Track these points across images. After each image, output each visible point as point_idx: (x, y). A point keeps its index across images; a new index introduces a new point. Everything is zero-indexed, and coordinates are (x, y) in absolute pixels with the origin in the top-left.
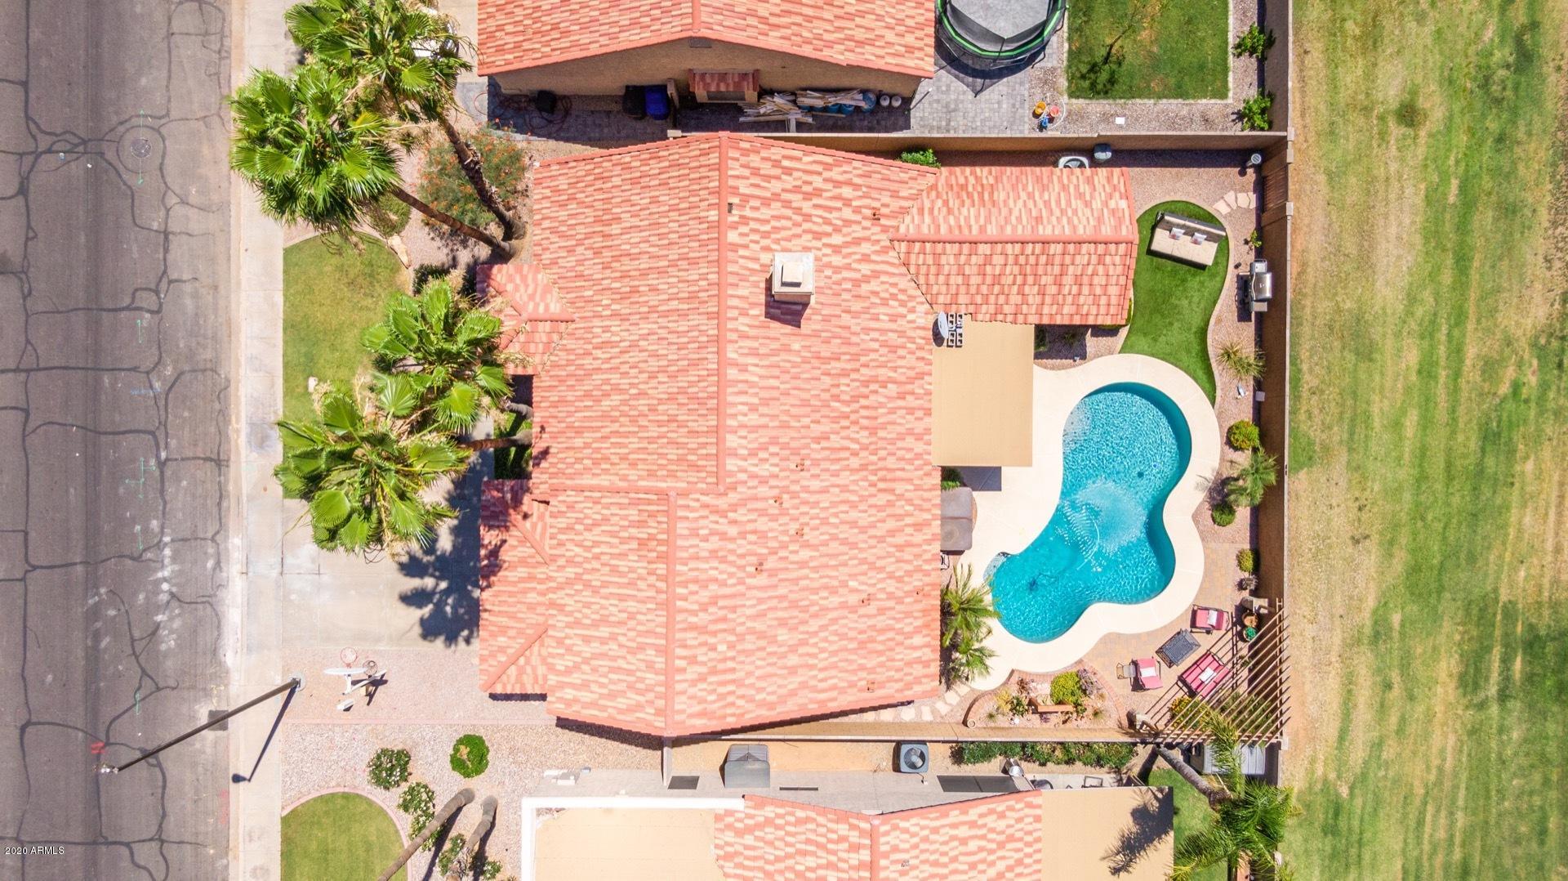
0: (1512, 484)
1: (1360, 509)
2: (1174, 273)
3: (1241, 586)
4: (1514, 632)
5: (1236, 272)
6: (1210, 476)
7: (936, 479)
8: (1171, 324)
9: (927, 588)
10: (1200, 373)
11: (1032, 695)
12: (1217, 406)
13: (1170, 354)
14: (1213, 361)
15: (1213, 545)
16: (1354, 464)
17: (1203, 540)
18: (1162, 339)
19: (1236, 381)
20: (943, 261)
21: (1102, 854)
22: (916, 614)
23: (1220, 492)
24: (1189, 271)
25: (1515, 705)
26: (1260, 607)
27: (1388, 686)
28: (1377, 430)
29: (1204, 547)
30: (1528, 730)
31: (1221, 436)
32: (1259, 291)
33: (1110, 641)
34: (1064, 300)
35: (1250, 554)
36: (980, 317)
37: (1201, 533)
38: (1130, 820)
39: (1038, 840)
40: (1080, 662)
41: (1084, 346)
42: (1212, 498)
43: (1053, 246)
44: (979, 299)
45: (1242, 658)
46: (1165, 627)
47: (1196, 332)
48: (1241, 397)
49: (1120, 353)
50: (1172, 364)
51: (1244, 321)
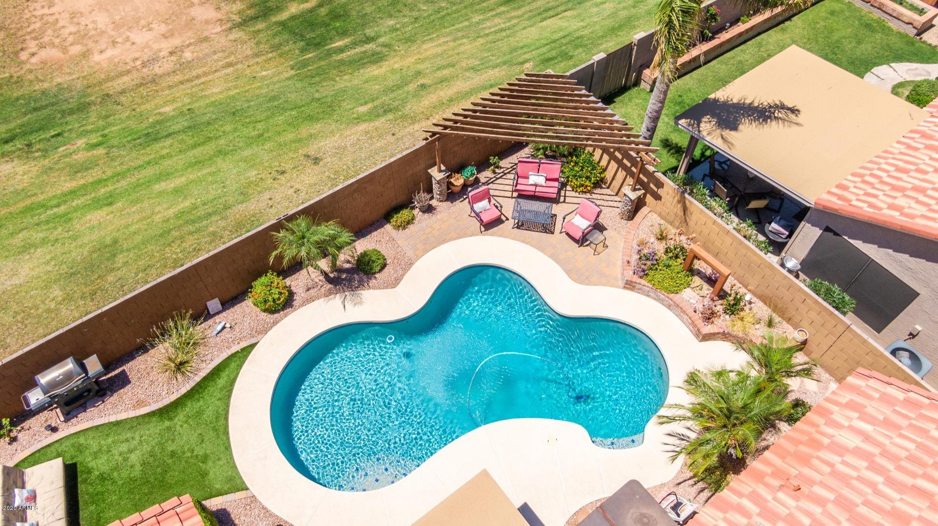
0: (189, 110)
1: (283, 173)
2: (97, 498)
3: (429, 209)
4: (316, 56)
5: (62, 426)
6: (337, 300)
8: (173, 454)
10: (221, 382)
11: (707, 302)
12: (253, 341)
13: (215, 429)
14: (198, 379)
15: (410, 253)
16: (241, 198)
17: (411, 264)
18: (199, 451)
19: (211, 340)
21: (795, 128)
23: (350, 280)
24: (85, 480)
25: (369, 32)
26: (440, 171)
27: (423, 86)
28: (193, 201)
29: (418, 259)
30: (382, 19)
31: (286, 316)
32: (68, 377)
33: (579, 276)
35: (393, 220)
37: (405, 270)
38: (741, 127)
40: (629, 285)
42: (361, 285)
45: (494, 172)
46: (523, 241)
47: (170, 419)
48: (228, 325)
49: (247, 489)
50: (226, 419)
51: (127, 377)
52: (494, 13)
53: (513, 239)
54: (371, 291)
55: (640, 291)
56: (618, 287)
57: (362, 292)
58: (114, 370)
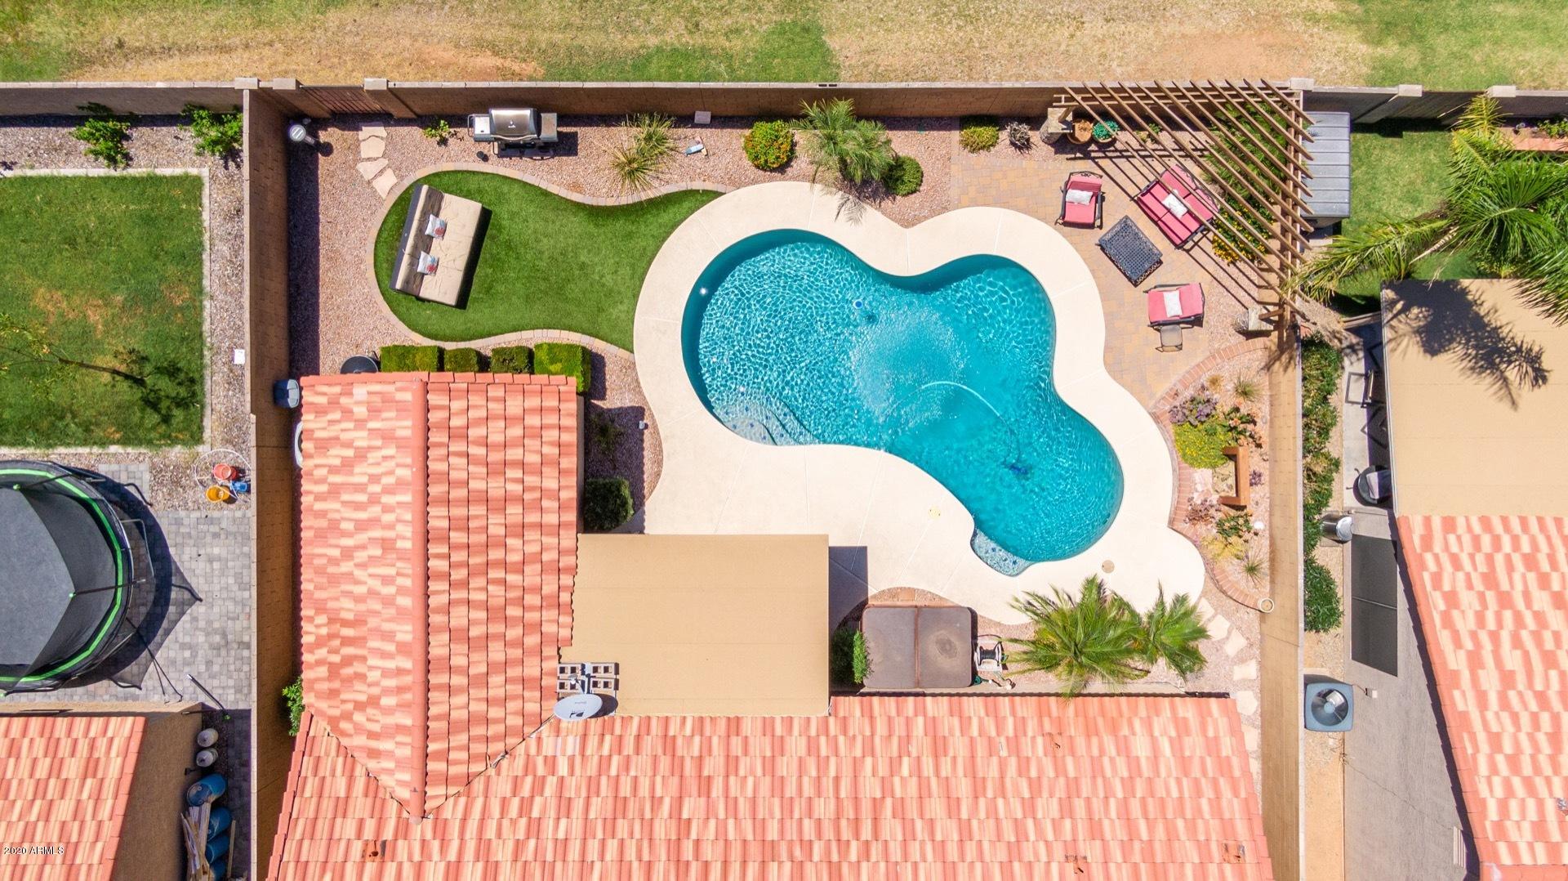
2: (497, 263)
3: (1022, 145)
5: (493, 158)
6: (837, 198)
7: (850, 704)
8: (582, 266)
9: (1047, 727)
10: (665, 217)
11: (1214, 499)
12: (720, 189)
13: (633, 266)
14: (644, 196)
15: (954, 193)
17: (945, 209)
18: (608, 280)
19: (679, 157)
20: (459, 715)
22: (1095, 752)
23: (864, 184)
24: (493, 238)
26: (1062, 120)
29: (957, 207)
31: (771, 180)
32: (521, 127)
33: (1116, 363)
34: (533, 489)
35: (967, 132)
36: (564, 633)
37: (934, 213)
39: (1486, 522)
40: (1156, 418)
41: (622, 412)
42: (874, 197)
43: (433, 523)
44: (532, 640)
45: (1142, 144)
46: (1093, 271)
47: (596, 225)
48: (704, 151)
49: (632, 352)
50: (649, 263)
51: (576, 145)
53: (1084, 260)
54: (878, 214)
55: (1163, 429)
56: (1145, 407)
57: (868, 207)
58: (567, 126)
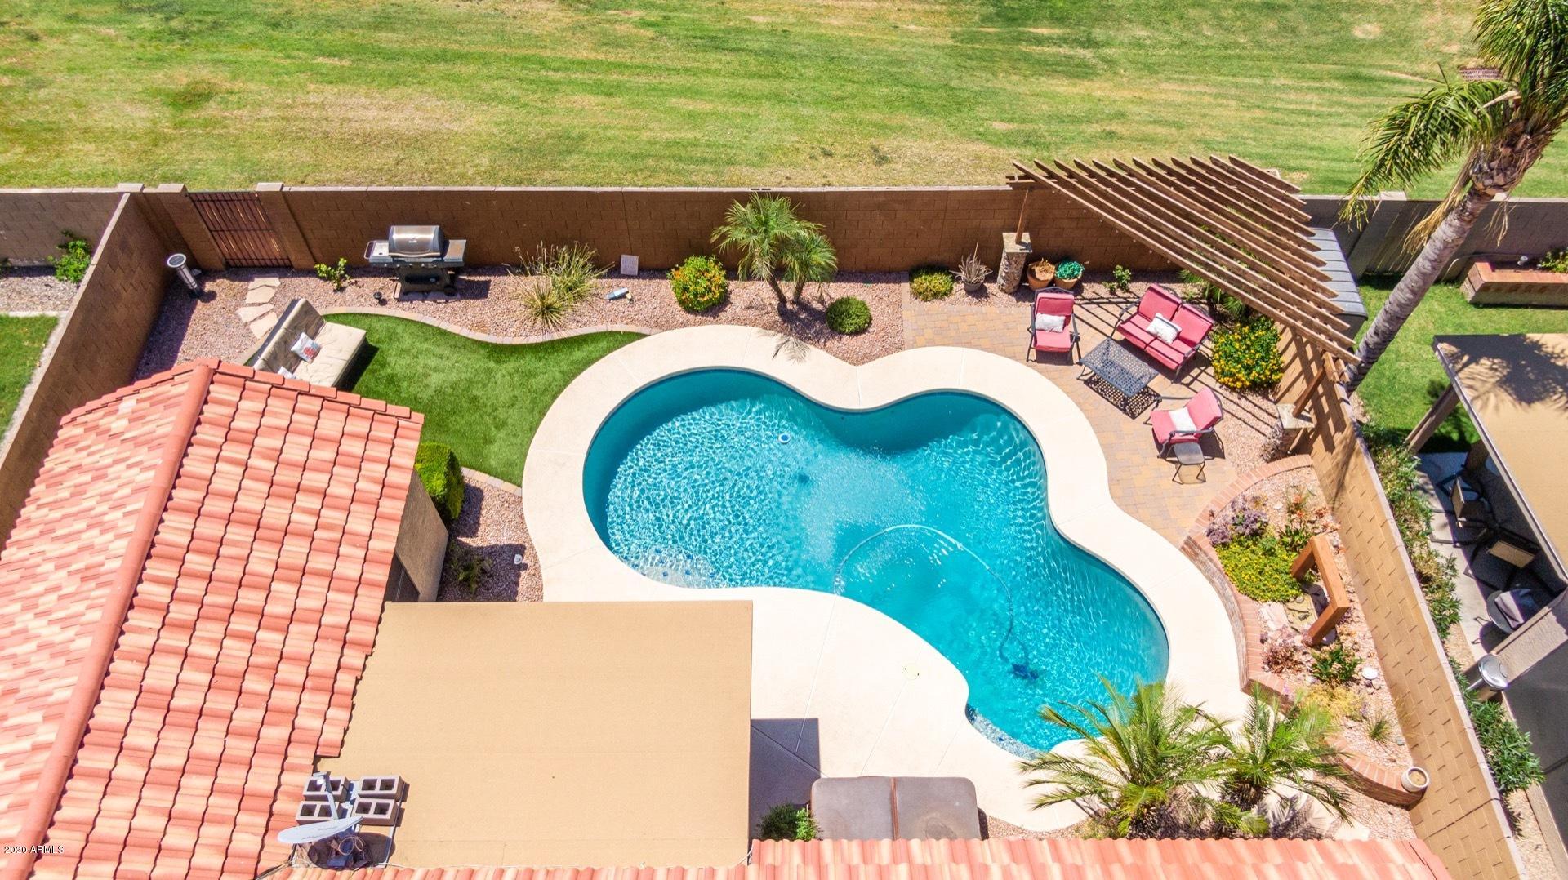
1: (829, 155)
3: (978, 292)
4: (996, 34)
5: (392, 303)
6: (774, 339)
7: (785, 853)
8: (474, 400)
10: (578, 355)
11: (1298, 640)
12: (644, 330)
13: (534, 401)
14: (556, 336)
15: (908, 334)
16: (756, 160)
17: (900, 349)
18: (502, 414)
19: (601, 303)
23: (807, 325)
24: (374, 371)
25: (1098, 33)
26: (1019, 242)
27: (1111, 135)
28: (699, 136)
29: (915, 345)
30: (1131, 21)
31: (701, 323)
32: (421, 246)
33: (1125, 495)
34: (330, 527)
35: (918, 280)
36: (332, 734)
37: (886, 351)
40: (1191, 548)
41: (494, 551)
42: (816, 338)
44: (275, 734)
45: (1112, 292)
46: (1078, 404)
47: (498, 362)
48: (629, 296)
49: (520, 486)
50: (554, 398)
51: (488, 289)
52: (1318, 85)
53: (1067, 393)
54: (823, 353)
55: (1202, 566)
56: (1174, 543)
57: (812, 347)
58: (480, 275)
